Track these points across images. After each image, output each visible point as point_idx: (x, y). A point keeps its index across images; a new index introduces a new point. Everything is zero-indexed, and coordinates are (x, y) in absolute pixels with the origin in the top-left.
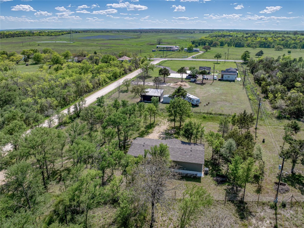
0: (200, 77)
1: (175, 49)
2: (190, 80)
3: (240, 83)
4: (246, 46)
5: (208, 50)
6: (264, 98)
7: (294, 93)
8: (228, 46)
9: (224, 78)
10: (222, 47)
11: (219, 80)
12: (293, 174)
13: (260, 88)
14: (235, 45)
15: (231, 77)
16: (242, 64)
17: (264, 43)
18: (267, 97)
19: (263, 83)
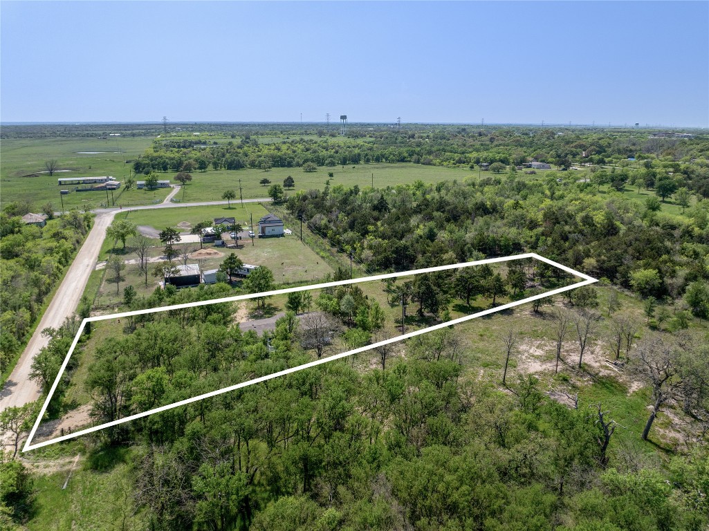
0: (226, 237)
1: (114, 185)
2: (214, 244)
3: (293, 237)
4: (249, 166)
5: (188, 182)
6: (338, 252)
7: (372, 239)
8: (215, 168)
9: (267, 233)
10: (203, 170)
11: (260, 237)
12: (406, 317)
13: (327, 240)
14: (228, 166)
15: (277, 231)
16: (272, 205)
17: (281, 158)
18: (342, 251)
19: (330, 233)
